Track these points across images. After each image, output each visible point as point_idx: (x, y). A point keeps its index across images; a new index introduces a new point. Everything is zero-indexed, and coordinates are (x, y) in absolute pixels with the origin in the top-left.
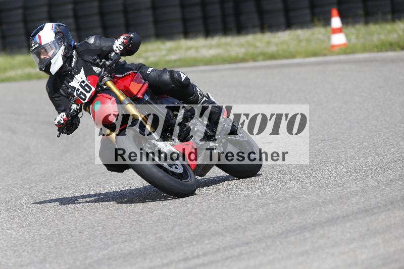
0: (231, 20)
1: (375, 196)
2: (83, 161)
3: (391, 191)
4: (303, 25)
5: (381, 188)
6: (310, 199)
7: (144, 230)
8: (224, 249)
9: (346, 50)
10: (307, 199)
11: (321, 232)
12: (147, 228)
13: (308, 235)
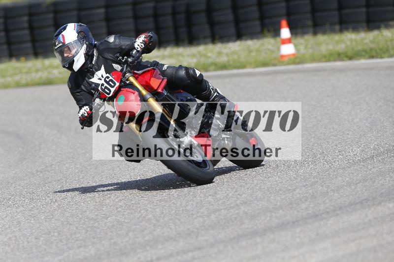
0: (183, 31)
1: (324, 202)
2: (39, 169)
3: (339, 196)
4: (253, 35)
5: (330, 194)
6: (260, 205)
7: (98, 236)
8: (178, 254)
9: (296, 60)
10: (258, 205)
11: (272, 236)
12: (102, 233)
13: (258, 239)
